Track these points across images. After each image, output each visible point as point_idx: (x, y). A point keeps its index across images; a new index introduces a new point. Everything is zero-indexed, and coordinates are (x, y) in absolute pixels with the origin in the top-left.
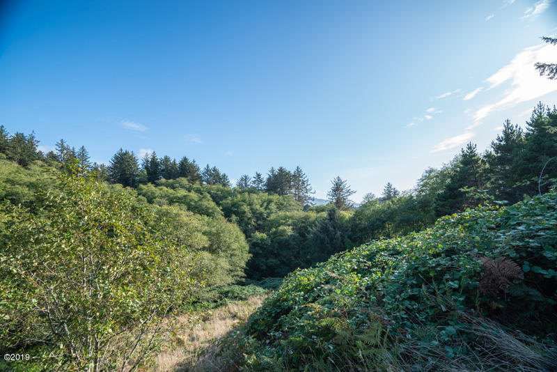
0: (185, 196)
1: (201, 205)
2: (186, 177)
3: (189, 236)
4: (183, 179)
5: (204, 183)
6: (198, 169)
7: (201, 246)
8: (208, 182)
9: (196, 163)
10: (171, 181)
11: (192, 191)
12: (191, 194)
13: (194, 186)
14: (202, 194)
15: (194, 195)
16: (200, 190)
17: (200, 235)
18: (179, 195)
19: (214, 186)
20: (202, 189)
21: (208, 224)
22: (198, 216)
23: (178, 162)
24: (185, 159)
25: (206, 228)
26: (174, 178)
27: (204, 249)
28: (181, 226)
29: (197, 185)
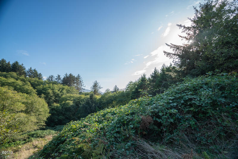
0: (13, 82)
1: (23, 88)
2: (16, 72)
3: (12, 104)
4: (13, 73)
5: (27, 76)
6: (25, 69)
7: (20, 110)
8: (30, 76)
9: (23, 66)
10: (5, 73)
11: (19, 80)
12: (17, 81)
13: (21, 77)
14: (25, 82)
15: (19, 82)
16: (24, 80)
17: (20, 104)
18: (9, 81)
19: (33, 79)
20: (25, 80)
21: (27, 98)
22: (21, 94)
23: (11, 63)
24: (17, 63)
25: (25, 100)
26: (7, 71)
27: (22, 111)
28: (8, 99)
29: (23, 77)
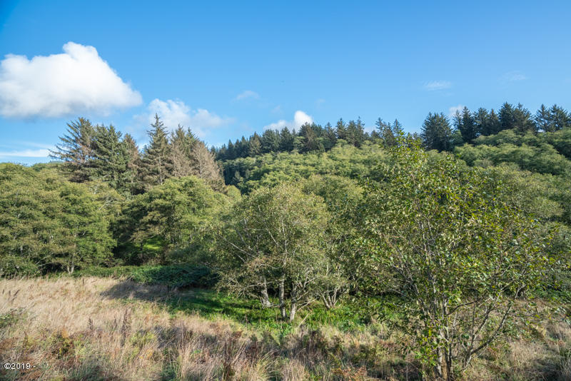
0: (513, 152)
1: (540, 162)
2: (511, 128)
3: (529, 202)
4: (507, 131)
5: (540, 131)
6: (528, 115)
7: (549, 215)
8: (546, 128)
9: (522, 109)
10: (491, 136)
11: (523, 144)
12: (521, 148)
13: (526, 137)
14: (538, 146)
15: (526, 150)
16: (535, 142)
17: (545, 200)
18: (505, 152)
19: (558, 133)
20: (538, 140)
21: (557, 185)
22: (538, 175)
23: (496, 112)
24: (507, 106)
25: (554, 191)
26: (496, 132)
27: (553, 219)
28: (516, 190)
29: (529, 135)
